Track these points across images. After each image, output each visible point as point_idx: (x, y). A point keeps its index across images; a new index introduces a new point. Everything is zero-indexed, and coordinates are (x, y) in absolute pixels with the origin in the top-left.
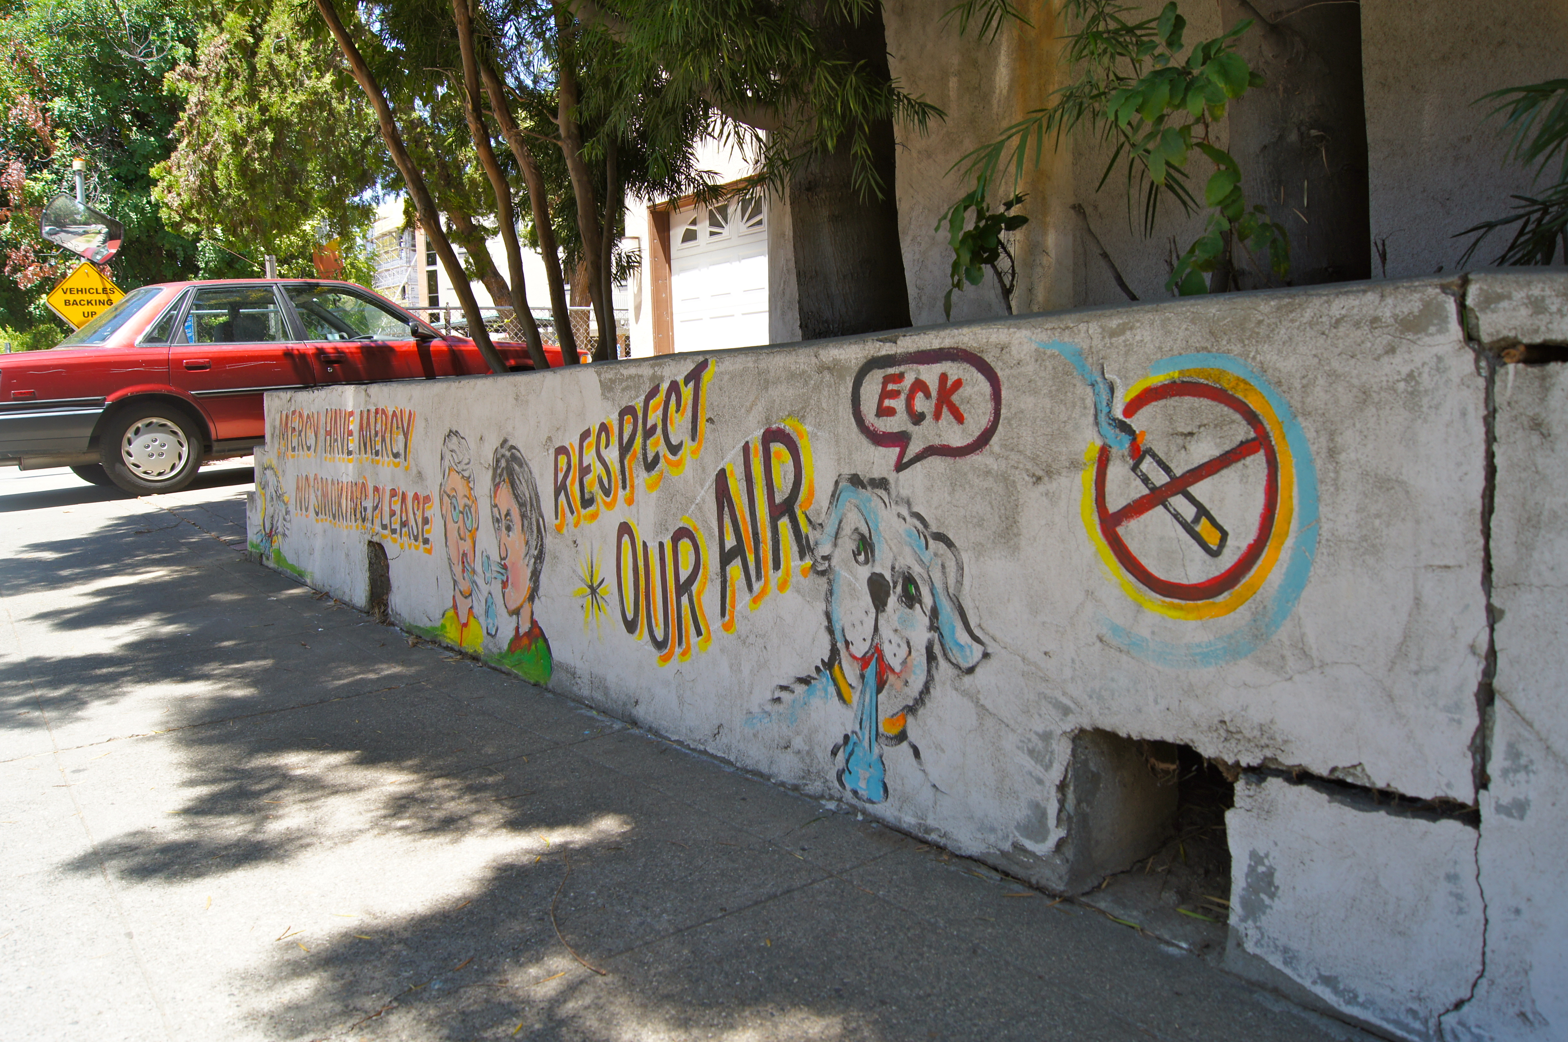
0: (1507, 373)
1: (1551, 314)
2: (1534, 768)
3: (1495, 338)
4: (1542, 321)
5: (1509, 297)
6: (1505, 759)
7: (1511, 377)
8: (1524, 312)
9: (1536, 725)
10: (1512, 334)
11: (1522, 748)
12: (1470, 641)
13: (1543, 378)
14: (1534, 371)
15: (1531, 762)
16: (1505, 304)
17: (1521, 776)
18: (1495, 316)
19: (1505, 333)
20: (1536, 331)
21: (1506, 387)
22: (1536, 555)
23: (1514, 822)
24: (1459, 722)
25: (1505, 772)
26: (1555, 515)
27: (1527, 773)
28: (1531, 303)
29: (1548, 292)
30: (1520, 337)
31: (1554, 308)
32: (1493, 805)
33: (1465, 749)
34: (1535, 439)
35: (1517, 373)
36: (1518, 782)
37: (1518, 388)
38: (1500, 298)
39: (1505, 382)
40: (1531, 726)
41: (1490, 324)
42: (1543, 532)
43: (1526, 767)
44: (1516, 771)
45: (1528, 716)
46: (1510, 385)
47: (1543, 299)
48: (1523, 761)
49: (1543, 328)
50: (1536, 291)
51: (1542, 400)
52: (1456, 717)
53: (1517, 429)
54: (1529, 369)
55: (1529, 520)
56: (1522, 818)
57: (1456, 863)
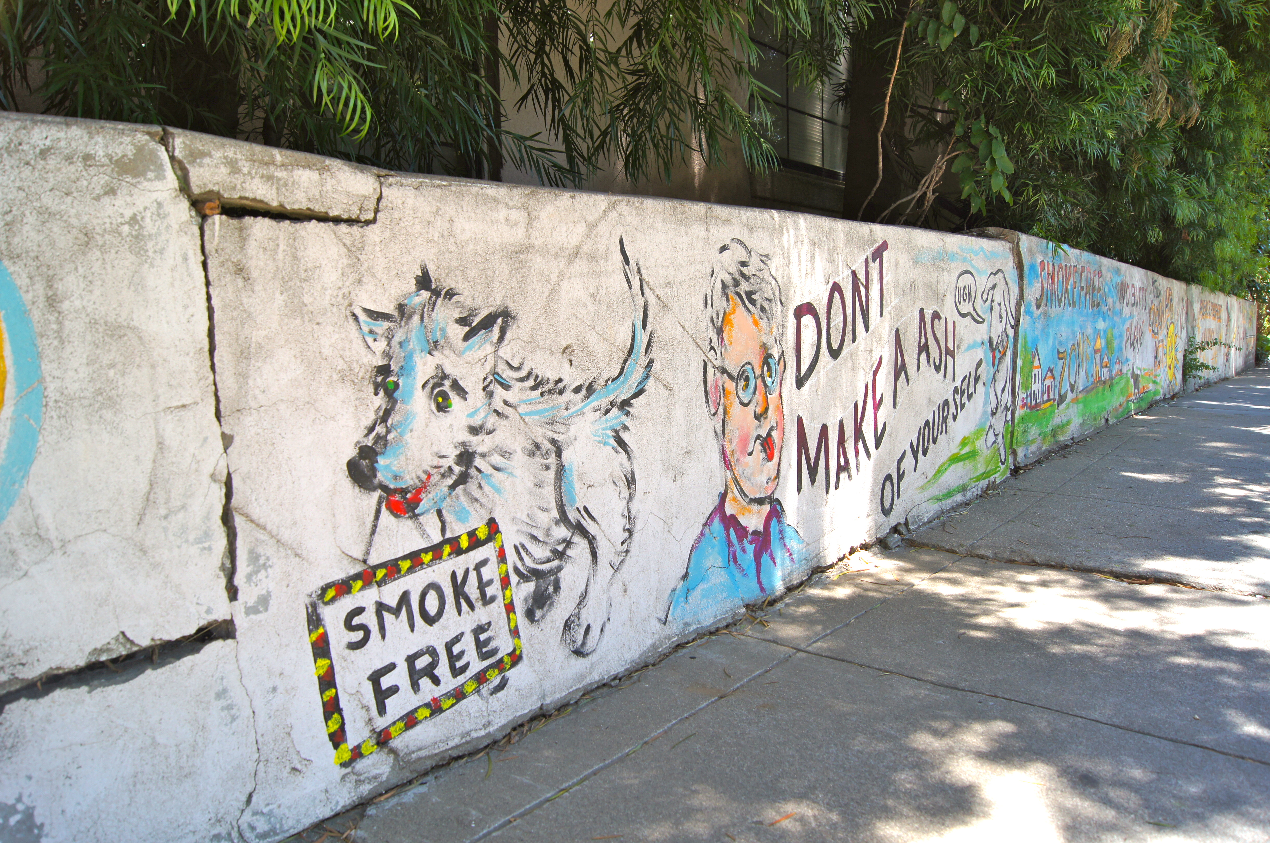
0: (214, 224)
1: (244, 175)
2: (270, 563)
3: (203, 190)
4: (238, 180)
5: (209, 155)
6: (248, 566)
7: (217, 227)
8: (224, 170)
9: (269, 527)
10: (216, 188)
11: (260, 550)
12: (211, 471)
13: (241, 229)
14: (234, 222)
15: (268, 559)
16: (207, 160)
17: (262, 574)
18: (202, 170)
19: (210, 187)
20: (234, 188)
21: (214, 235)
22: (251, 382)
23: (261, 617)
24: (210, 549)
25: (249, 577)
26: (260, 346)
27: (266, 570)
28: (228, 162)
29: (239, 156)
30: (222, 192)
31: (245, 170)
32: (243, 610)
33: (218, 570)
34: (240, 282)
35: (221, 223)
36: (260, 580)
37: (222, 237)
38: (203, 154)
39: (213, 230)
40: (265, 529)
41: (198, 176)
42: (253, 362)
43: (264, 564)
44: (257, 572)
45: (262, 521)
46: (217, 234)
47: (237, 161)
48: (261, 561)
49: (239, 187)
50: (231, 154)
51: (242, 248)
52: (206, 545)
53: (226, 273)
54: (231, 221)
55: (242, 353)
56: (266, 609)
57: (222, 679)
